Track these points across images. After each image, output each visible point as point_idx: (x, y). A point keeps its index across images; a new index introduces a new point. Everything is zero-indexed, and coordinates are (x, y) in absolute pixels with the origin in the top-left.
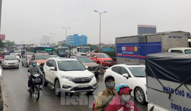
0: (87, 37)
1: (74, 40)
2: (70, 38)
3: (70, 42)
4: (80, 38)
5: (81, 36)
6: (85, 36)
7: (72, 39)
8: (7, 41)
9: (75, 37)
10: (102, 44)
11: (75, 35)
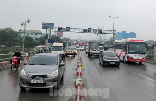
0: (135, 34)
1: (122, 36)
2: (118, 35)
3: (118, 38)
4: (128, 35)
5: (130, 32)
6: (134, 32)
7: (120, 36)
8: (64, 38)
9: (123, 34)
10: (153, 41)
11: (123, 32)
